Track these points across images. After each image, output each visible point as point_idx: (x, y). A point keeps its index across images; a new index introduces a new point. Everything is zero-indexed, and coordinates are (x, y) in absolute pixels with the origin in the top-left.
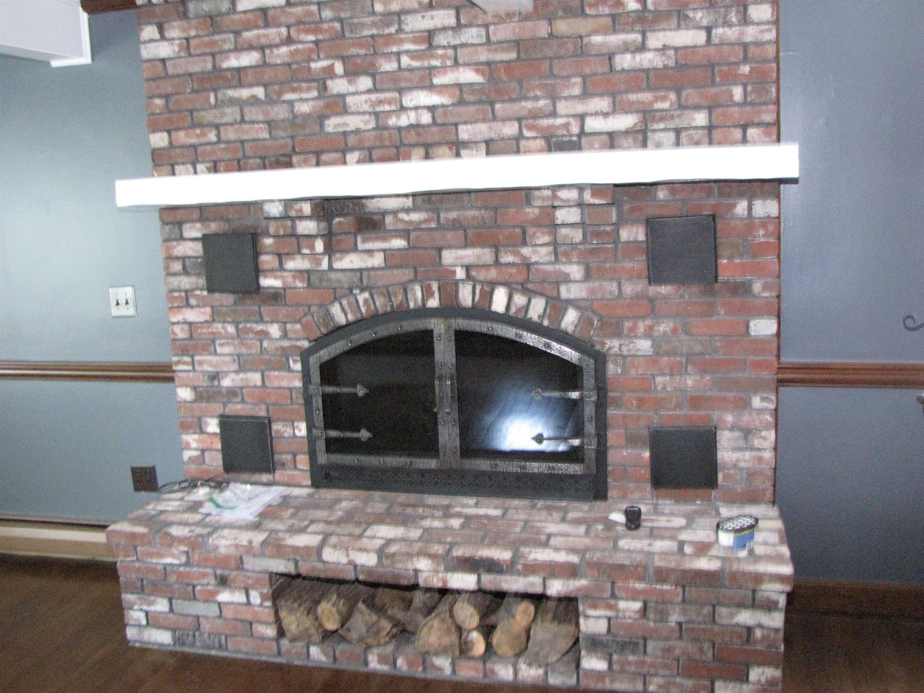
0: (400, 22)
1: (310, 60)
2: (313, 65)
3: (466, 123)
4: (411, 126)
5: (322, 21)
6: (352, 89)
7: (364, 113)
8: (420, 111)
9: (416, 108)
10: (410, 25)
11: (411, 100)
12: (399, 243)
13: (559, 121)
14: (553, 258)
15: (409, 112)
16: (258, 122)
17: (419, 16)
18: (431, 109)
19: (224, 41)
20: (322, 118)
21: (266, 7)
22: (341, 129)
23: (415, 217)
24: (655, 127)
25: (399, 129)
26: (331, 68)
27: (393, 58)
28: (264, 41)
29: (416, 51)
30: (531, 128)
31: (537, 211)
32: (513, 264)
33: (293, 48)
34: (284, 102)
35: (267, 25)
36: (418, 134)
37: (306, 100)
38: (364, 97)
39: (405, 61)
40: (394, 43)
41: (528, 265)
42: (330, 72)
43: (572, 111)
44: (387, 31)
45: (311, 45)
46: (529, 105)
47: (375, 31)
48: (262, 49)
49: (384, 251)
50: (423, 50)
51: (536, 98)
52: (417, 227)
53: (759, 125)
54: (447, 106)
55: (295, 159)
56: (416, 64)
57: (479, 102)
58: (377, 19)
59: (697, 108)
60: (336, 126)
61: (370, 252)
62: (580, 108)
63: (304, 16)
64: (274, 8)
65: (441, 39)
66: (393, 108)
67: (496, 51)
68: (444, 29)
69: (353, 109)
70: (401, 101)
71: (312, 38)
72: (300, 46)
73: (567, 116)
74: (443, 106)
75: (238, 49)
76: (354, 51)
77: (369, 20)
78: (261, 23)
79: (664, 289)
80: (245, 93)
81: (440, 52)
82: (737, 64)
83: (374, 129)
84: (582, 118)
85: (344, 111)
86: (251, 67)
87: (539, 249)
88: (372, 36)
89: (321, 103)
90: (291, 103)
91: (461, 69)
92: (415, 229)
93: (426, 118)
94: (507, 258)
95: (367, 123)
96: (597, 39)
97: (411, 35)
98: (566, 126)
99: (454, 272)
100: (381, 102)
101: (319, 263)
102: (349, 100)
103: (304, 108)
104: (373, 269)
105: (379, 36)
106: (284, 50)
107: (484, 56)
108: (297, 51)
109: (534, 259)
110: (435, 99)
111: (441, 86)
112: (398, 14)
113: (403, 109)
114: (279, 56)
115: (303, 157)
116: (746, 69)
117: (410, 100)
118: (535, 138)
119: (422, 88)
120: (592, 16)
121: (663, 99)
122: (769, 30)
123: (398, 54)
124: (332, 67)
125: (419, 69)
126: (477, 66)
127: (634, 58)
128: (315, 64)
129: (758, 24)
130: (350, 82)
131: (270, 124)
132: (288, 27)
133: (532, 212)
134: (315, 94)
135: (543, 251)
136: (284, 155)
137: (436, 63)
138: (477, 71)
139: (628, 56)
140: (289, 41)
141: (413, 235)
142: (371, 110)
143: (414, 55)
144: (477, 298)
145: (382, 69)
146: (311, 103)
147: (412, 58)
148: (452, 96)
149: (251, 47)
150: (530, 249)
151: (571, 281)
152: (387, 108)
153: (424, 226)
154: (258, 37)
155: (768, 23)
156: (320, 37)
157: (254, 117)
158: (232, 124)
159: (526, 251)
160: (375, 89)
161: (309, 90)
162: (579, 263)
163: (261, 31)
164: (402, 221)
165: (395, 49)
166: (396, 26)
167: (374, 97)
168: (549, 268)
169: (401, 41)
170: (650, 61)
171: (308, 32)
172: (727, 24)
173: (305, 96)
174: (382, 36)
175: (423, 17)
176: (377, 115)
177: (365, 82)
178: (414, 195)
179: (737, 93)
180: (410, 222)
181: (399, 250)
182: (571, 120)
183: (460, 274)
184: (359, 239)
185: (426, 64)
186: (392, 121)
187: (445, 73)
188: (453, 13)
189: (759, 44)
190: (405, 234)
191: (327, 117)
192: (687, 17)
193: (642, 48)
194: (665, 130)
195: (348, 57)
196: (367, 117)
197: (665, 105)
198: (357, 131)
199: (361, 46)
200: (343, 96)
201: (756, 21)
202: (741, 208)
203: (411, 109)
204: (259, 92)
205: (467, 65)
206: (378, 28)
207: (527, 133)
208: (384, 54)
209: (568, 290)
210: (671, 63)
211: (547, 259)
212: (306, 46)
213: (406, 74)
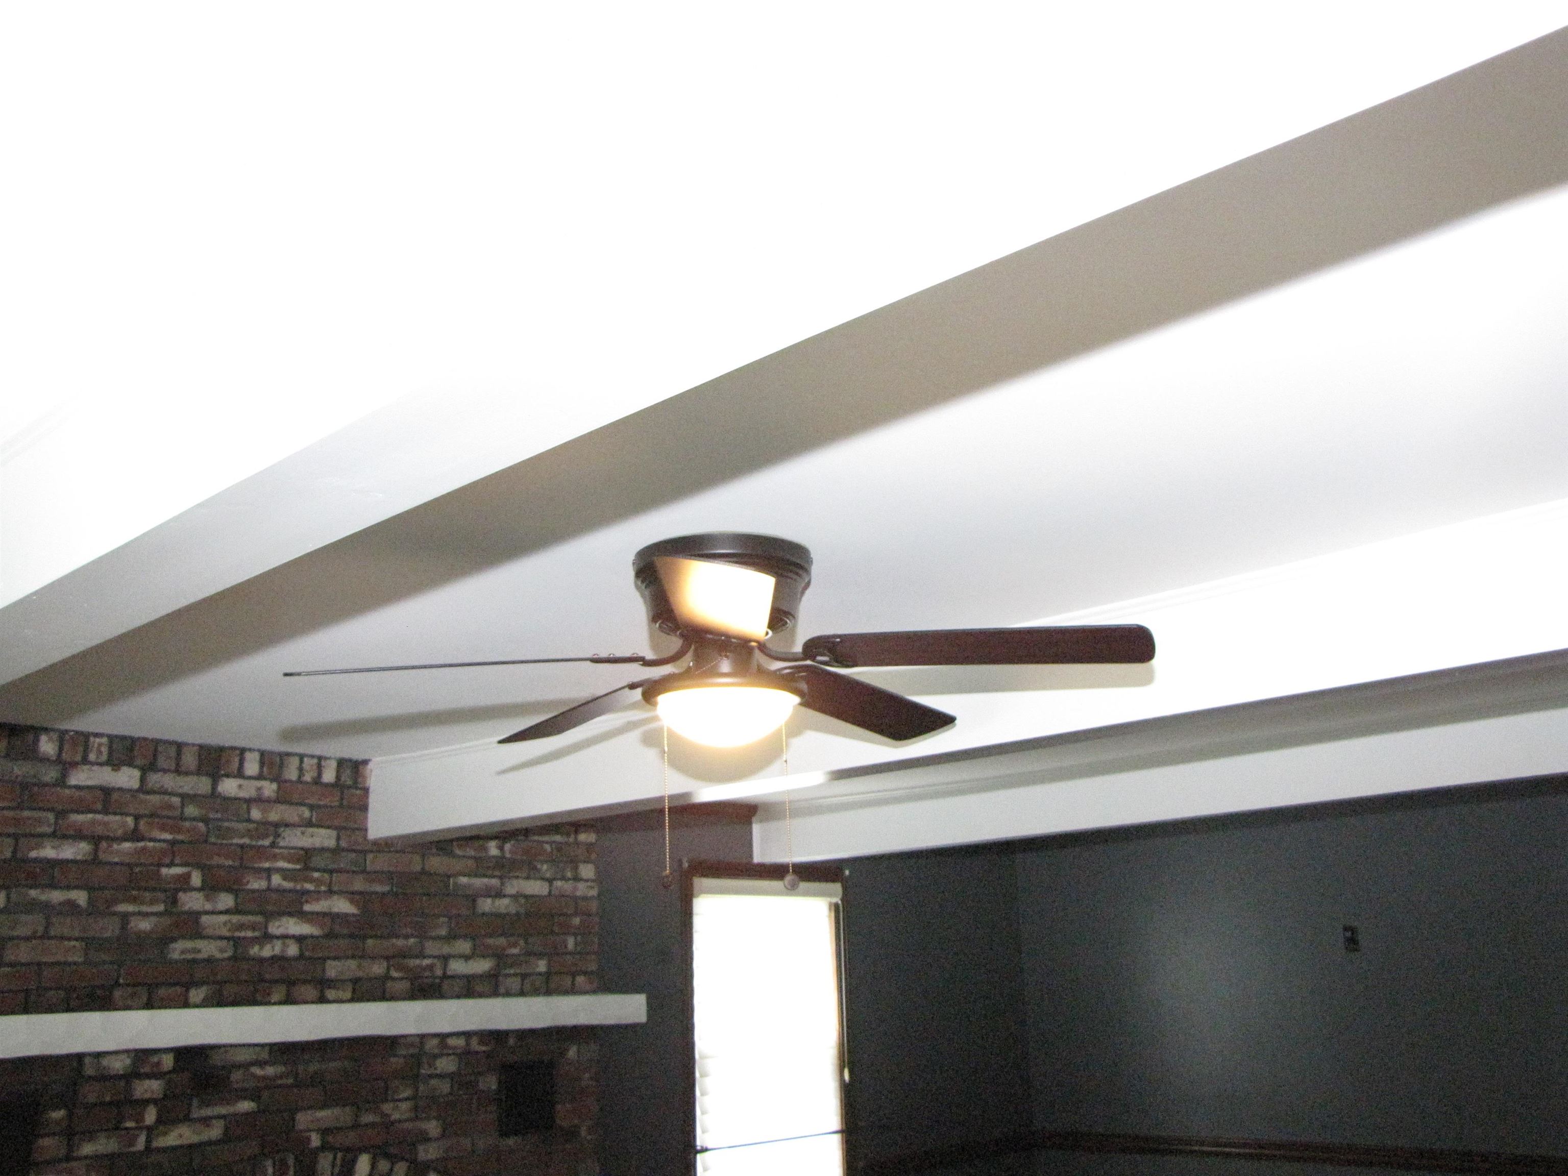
0: (277, 835)
1: (160, 865)
2: (164, 871)
3: (336, 958)
4: (274, 959)
5: (182, 818)
6: (208, 907)
7: (221, 938)
8: (287, 941)
9: (285, 937)
10: (287, 840)
11: (279, 926)
12: (246, 1106)
13: (426, 962)
14: (413, 1115)
15: (275, 941)
16: (69, 939)
17: (298, 831)
18: (300, 939)
19: (39, 821)
20: (165, 940)
21: (111, 786)
22: (189, 956)
23: (270, 1071)
24: (507, 971)
25: (261, 961)
26: (186, 877)
27: (264, 875)
28: (99, 830)
29: (289, 870)
30: (400, 968)
31: (402, 1060)
32: (373, 1125)
33: (141, 844)
34: (114, 914)
35: (106, 811)
36: (282, 969)
37: (146, 915)
38: (223, 918)
39: (276, 880)
40: (267, 860)
41: (388, 1125)
42: (183, 883)
43: (436, 952)
44: (261, 843)
45: (164, 845)
46: (400, 942)
47: (246, 841)
48: (96, 840)
49: (223, 1117)
50: (299, 870)
51: (407, 937)
52: (270, 1084)
53: (585, 973)
54: (317, 937)
55: (117, 994)
56: (288, 885)
57: (351, 936)
58: (252, 826)
59: (540, 955)
60: (183, 952)
61: (206, 1121)
62: (446, 950)
63: (162, 808)
64: (120, 789)
65: (317, 861)
66: (257, 934)
67: (372, 881)
68: (323, 850)
69: (209, 932)
70: (266, 928)
71: (168, 836)
72: (151, 844)
73: (435, 957)
74: (312, 937)
75: (60, 835)
76: (216, 860)
77: (242, 826)
78: (99, 806)
79: (511, 1141)
80: (57, 896)
81: (316, 875)
82: (571, 915)
83: (229, 959)
84: (445, 959)
85: (198, 935)
86: (74, 862)
87: (400, 1104)
88: (242, 846)
89: (167, 921)
90: (125, 917)
91: (336, 897)
92: (267, 1087)
93: (293, 950)
94: (368, 1118)
95: (222, 951)
96: (464, 880)
97: (286, 851)
98: (431, 967)
99: (309, 1139)
100: (241, 927)
101: (132, 1142)
102: (204, 919)
103: (145, 925)
104: (210, 1143)
105: (252, 847)
106: (127, 845)
107: (359, 884)
108: (144, 849)
109: (396, 1116)
110: (304, 929)
111: (312, 913)
112: (277, 825)
113: (268, 937)
114: (118, 852)
115: (130, 990)
116: (577, 921)
117: (277, 927)
118: (402, 979)
119: (290, 914)
120: (459, 857)
121: (515, 945)
122: (592, 888)
123: (269, 872)
124: (188, 876)
125: (290, 891)
126: (352, 896)
127: (493, 902)
128: (167, 869)
129: (587, 881)
130: (208, 898)
131: (89, 942)
132: (137, 818)
133: (396, 1062)
134: (161, 908)
135: (404, 1106)
136: (102, 987)
137: (309, 886)
138: (352, 902)
139: (489, 901)
140: (135, 835)
141: (265, 1094)
142: (228, 934)
143: (286, 874)
144: (337, 1170)
145: (249, 887)
146: (153, 919)
147: (285, 878)
148: (322, 927)
149: (79, 835)
150: (391, 1105)
151: (429, 1140)
152: (250, 934)
153: (279, 1082)
154: (93, 822)
155: (593, 881)
156: (180, 837)
157: (66, 932)
158: (27, 939)
159: (387, 1107)
160: (236, 911)
161: (152, 902)
162: (438, 1118)
163: (99, 817)
164: (254, 1076)
165: (267, 865)
166: (271, 838)
167: (235, 919)
168: (408, 1125)
169: (275, 857)
170: (507, 907)
171: (163, 828)
172: (563, 878)
173: (145, 909)
174: (254, 846)
175: (303, 833)
176: (236, 942)
177: (226, 900)
178: (272, 1046)
179: (571, 942)
180: (264, 1078)
181: (247, 1114)
182: (436, 961)
183: (315, 1141)
184: (195, 1102)
185: (299, 887)
186: (255, 951)
187: (318, 900)
188: (334, 833)
189: (585, 898)
190: (254, 1095)
191: (174, 940)
192: (535, 868)
193: (499, 894)
194: (515, 975)
195: (210, 867)
196: (225, 942)
197: (515, 951)
198: (209, 960)
199: (227, 857)
200: (196, 915)
201: (585, 877)
202: (572, 1053)
203: (278, 937)
204: (81, 897)
205: (340, 893)
206: (251, 838)
207: (395, 974)
208: (253, 868)
209: (427, 1151)
210: (522, 911)
211: (407, 1116)
212: (157, 845)
213: (274, 896)
